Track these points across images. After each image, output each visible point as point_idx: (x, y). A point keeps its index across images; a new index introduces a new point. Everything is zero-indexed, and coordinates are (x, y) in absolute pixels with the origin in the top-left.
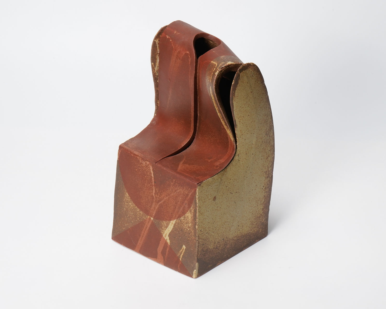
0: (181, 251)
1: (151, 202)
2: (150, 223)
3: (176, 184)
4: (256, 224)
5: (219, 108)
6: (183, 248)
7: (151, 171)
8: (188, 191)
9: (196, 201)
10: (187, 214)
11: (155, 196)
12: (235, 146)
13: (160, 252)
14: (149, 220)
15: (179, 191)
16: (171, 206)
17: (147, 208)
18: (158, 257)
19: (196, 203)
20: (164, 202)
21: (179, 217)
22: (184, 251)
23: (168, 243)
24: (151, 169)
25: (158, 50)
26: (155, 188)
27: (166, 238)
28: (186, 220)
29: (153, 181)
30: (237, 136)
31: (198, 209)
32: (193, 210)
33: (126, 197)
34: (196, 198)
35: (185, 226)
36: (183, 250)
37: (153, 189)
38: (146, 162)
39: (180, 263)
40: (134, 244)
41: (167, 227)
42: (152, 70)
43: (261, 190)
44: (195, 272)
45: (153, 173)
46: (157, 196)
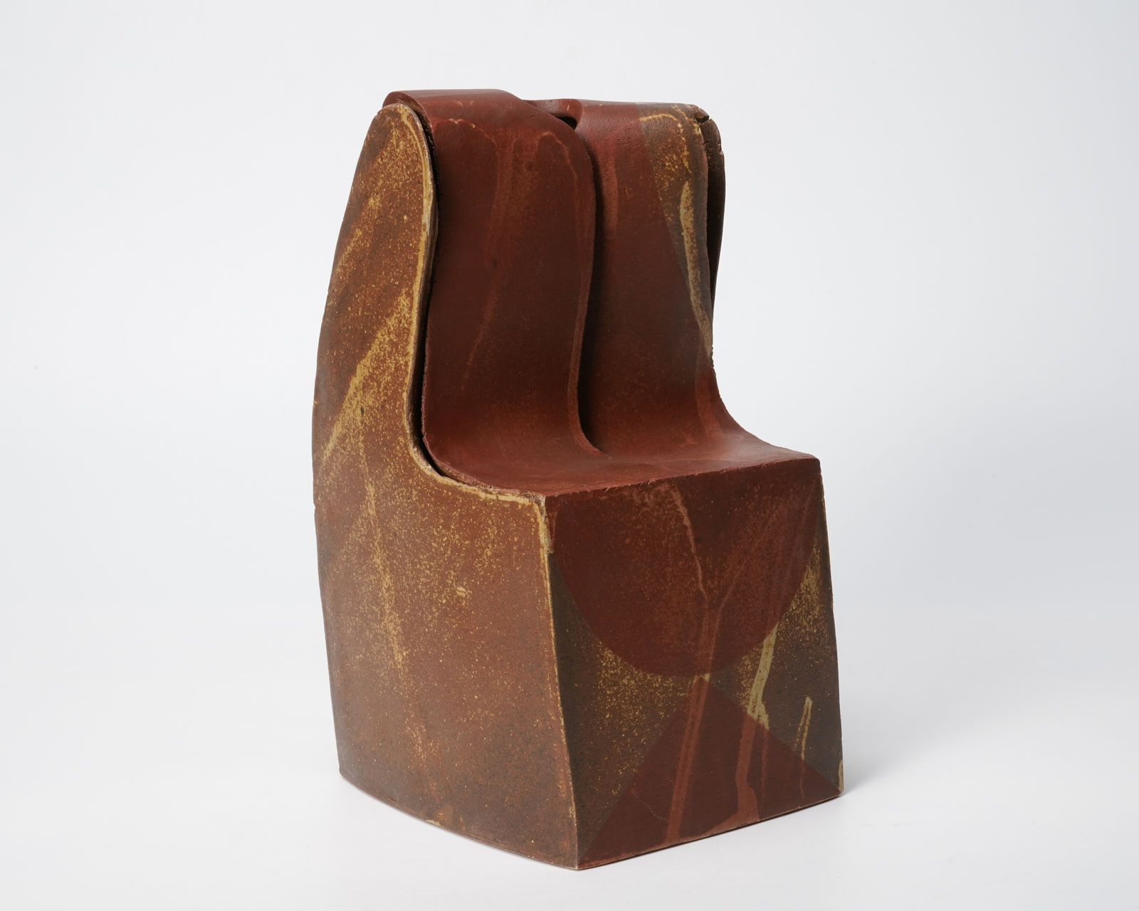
0: (801, 724)
1: (695, 622)
6: (805, 711)
7: (679, 512)
8: (800, 499)
10: (806, 580)
11: (705, 588)
13: (745, 777)
14: (699, 689)
15: (777, 517)
16: (756, 589)
18: (739, 805)
20: (734, 592)
22: (809, 717)
23: (764, 727)
24: (679, 502)
26: (700, 561)
27: (755, 716)
28: (804, 605)
29: (692, 541)
35: (805, 627)
36: (806, 716)
37: (696, 569)
38: (656, 489)
39: (804, 769)
40: (664, 818)
41: (754, 673)
45: (686, 511)
46: (712, 582)
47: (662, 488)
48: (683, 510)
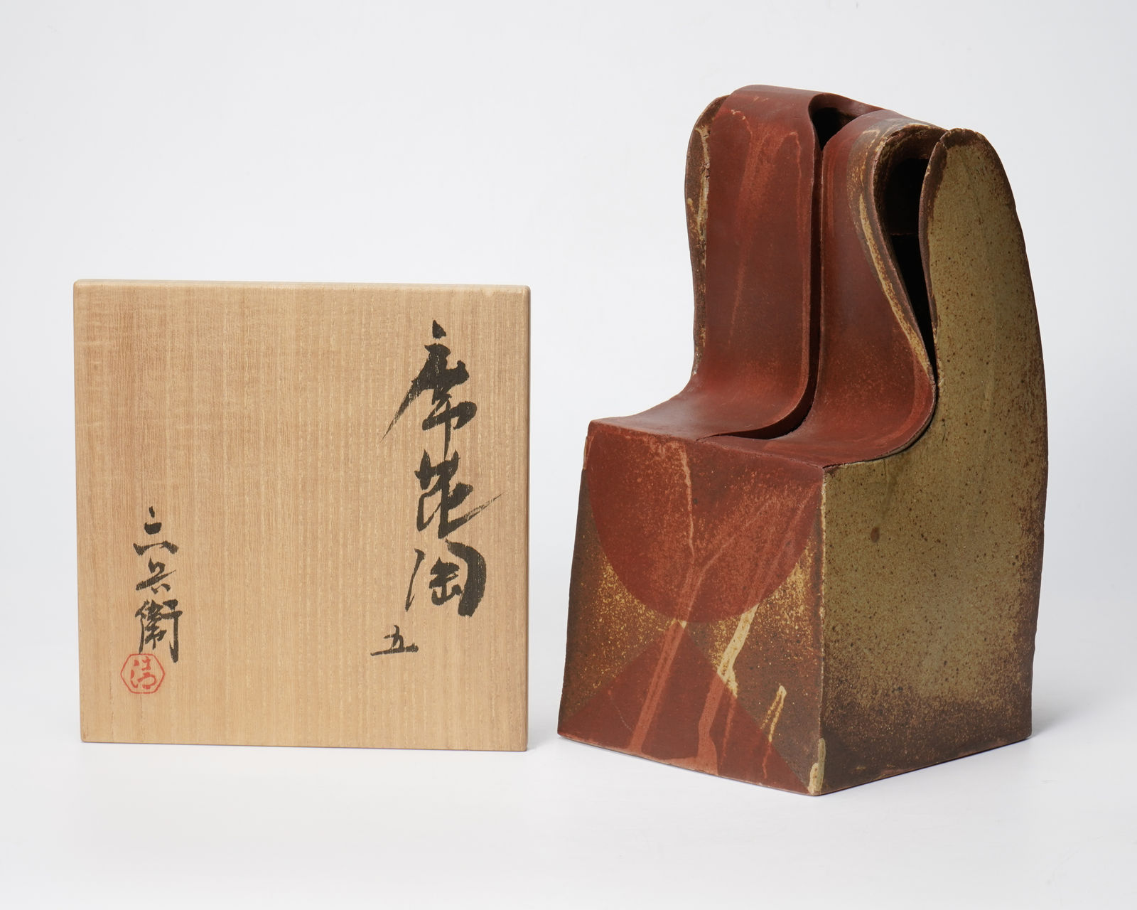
0: (772, 708)
1: (680, 571)
2: (677, 643)
3: (760, 485)
4: (997, 681)
5: (885, 263)
6: (777, 698)
7: (683, 470)
8: (794, 498)
9: (820, 522)
10: (793, 576)
11: (694, 545)
12: (934, 387)
13: (708, 730)
14: (675, 631)
15: (769, 506)
16: (742, 565)
17: (670, 592)
18: (699, 752)
19: (819, 532)
20: (720, 560)
21: (769, 592)
22: (781, 705)
23: (732, 693)
24: (684, 462)
25: (707, 159)
26: (694, 520)
27: (725, 679)
28: (788, 599)
29: (689, 499)
30: (938, 356)
31: (824, 550)
32: (812, 557)
33: (606, 578)
34: (821, 513)
35: (786, 620)
36: (778, 703)
37: (688, 526)
38: (668, 444)
39: (769, 751)
40: (628, 727)
41: (728, 640)
42: (689, 224)
43: (1011, 566)
44: (816, 770)
45: (689, 472)
46: (701, 543)
47: (674, 445)
48: (686, 470)
